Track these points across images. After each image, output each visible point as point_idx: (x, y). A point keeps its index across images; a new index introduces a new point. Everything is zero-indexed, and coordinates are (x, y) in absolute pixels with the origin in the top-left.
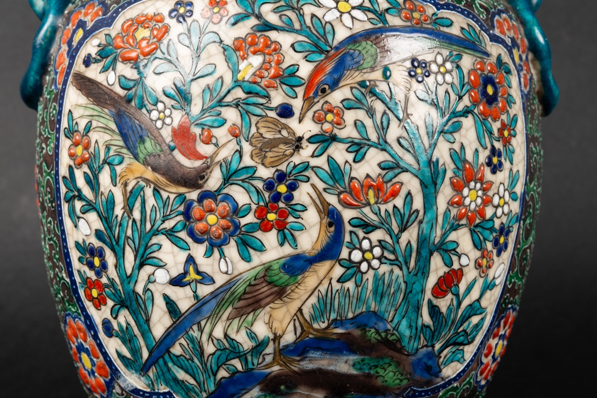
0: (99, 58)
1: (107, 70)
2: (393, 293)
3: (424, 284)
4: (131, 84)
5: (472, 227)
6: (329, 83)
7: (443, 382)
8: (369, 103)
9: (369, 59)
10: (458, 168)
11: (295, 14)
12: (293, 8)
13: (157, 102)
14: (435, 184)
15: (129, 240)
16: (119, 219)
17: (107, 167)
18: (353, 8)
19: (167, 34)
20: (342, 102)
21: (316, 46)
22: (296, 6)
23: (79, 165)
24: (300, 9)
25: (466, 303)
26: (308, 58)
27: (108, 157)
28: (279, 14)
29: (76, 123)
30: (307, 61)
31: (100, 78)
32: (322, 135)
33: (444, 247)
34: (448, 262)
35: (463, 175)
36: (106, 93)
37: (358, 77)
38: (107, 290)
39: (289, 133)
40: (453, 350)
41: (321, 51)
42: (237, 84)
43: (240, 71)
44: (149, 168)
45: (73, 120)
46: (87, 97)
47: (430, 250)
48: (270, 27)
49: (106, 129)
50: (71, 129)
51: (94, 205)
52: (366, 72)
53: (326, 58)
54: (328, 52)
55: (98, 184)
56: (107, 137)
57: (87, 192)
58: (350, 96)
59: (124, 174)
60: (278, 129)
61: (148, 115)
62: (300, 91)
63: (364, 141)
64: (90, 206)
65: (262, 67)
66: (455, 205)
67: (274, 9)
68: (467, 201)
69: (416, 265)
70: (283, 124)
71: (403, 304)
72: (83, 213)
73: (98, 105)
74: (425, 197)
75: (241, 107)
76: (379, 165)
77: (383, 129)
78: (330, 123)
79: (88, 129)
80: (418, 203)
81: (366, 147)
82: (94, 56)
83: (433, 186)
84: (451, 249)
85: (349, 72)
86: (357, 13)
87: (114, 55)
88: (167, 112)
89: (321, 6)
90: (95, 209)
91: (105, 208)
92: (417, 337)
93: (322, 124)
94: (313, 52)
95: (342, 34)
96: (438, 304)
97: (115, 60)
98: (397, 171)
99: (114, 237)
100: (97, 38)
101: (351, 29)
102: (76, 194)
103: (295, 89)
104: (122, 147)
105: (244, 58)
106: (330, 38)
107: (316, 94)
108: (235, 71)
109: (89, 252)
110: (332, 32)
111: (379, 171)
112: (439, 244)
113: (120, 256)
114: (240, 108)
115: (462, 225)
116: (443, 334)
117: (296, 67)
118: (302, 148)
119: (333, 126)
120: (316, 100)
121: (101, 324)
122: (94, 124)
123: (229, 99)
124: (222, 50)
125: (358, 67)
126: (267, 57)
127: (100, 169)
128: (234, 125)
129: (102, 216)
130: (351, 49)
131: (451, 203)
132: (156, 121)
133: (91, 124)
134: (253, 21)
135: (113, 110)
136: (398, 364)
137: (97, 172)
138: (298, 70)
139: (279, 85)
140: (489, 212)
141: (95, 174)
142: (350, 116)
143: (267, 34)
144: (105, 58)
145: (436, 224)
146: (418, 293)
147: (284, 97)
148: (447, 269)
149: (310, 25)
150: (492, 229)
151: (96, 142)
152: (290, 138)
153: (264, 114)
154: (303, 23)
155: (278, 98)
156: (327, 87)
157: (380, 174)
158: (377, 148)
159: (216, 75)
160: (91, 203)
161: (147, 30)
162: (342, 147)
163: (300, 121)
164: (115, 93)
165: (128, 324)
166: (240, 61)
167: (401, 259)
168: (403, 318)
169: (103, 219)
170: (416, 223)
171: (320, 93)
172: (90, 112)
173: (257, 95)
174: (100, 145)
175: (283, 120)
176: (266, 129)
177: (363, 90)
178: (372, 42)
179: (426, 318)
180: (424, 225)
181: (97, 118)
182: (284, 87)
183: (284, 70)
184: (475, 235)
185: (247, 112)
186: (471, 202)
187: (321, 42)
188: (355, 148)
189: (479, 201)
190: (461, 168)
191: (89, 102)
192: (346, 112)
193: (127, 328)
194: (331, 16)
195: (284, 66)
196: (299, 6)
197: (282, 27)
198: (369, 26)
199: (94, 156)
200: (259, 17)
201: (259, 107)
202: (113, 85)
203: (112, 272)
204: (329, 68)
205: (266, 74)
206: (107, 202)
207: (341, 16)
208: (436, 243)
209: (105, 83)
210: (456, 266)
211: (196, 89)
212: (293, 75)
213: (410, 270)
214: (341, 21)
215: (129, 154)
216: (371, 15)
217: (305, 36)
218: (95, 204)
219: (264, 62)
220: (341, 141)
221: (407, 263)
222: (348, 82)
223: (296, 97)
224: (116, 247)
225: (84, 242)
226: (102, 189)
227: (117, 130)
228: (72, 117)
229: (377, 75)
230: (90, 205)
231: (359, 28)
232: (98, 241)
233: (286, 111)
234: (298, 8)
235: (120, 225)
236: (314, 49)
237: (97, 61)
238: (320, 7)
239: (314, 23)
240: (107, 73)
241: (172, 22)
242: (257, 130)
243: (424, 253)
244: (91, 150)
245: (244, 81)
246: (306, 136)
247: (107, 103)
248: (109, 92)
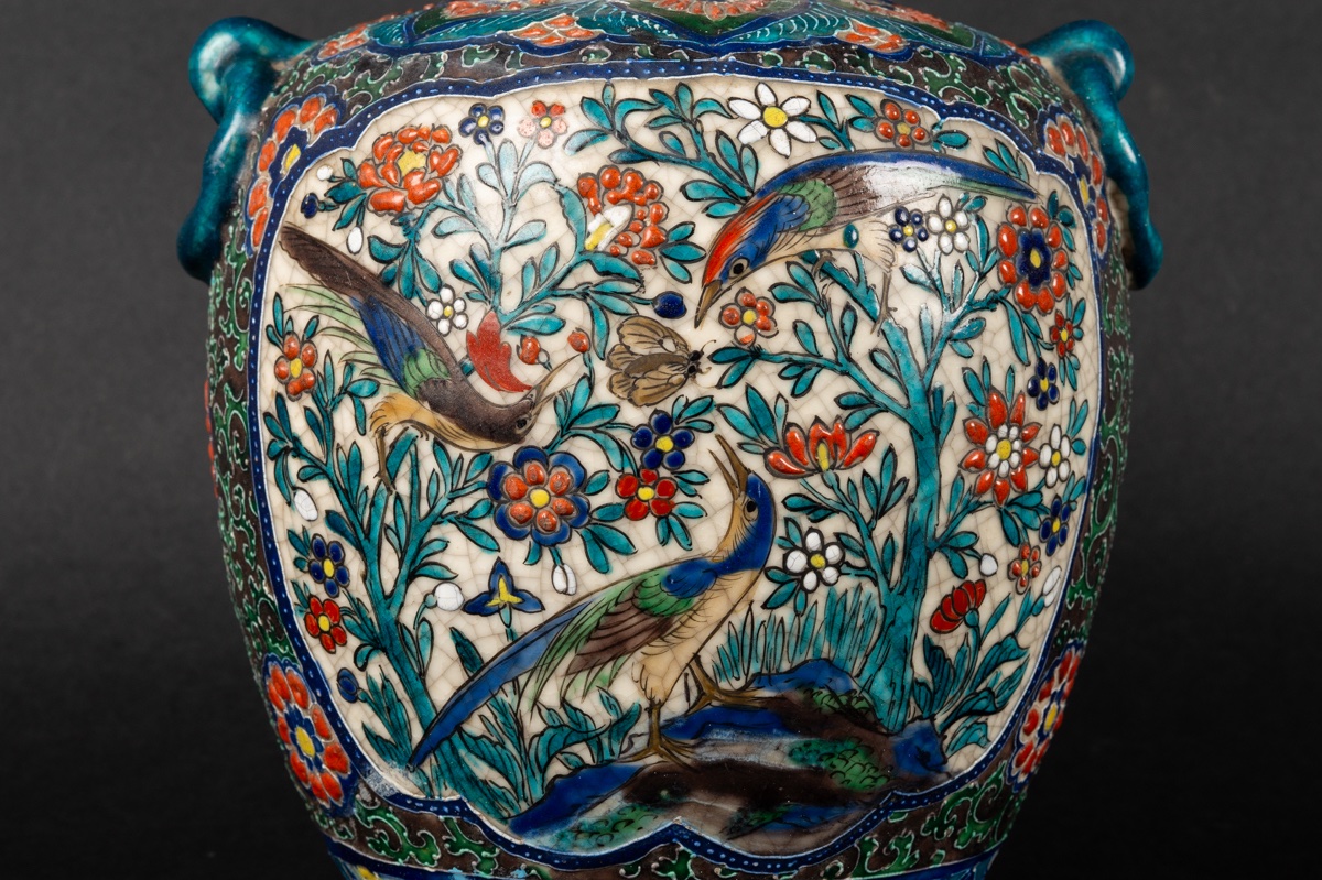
0: (330, 201)
1: (346, 226)
2: (862, 626)
3: (917, 609)
4: (394, 252)
5: (1002, 506)
6: (748, 256)
7: (950, 781)
8: (820, 290)
9: (820, 211)
10: (977, 402)
11: (687, 131)
12: (683, 121)
13: (440, 286)
14: (937, 431)
15: (390, 532)
16: (371, 493)
17: (347, 401)
18: (791, 119)
19: (456, 164)
20: (771, 289)
21: (725, 188)
22: (689, 117)
23: (296, 395)
24: (696, 122)
25: (991, 639)
26: (710, 211)
27: (351, 383)
28: (658, 132)
29: (290, 318)
30: (709, 215)
31: (335, 239)
32: (736, 348)
33: (953, 543)
34: (958, 569)
35: (986, 414)
36: (345, 267)
37: (800, 244)
38: (347, 618)
39: (676, 345)
40: (968, 724)
41: (734, 199)
42: (585, 256)
43: (589, 234)
44: (426, 404)
45: (283, 313)
46: (310, 273)
47: (927, 548)
48: (643, 154)
49: (346, 331)
50: (280, 328)
51: (324, 467)
52: (815, 235)
53: (742, 211)
54: (746, 199)
55: (333, 431)
56: (348, 347)
57: (310, 442)
58: (785, 278)
59: (380, 414)
60: (658, 338)
61: (423, 309)
62: (697, 270)
63: (811, 359)
64: (316, 469)
65: (628, 226)
66: (972, 469)
67: (650, 122)
68: (994, 460)
69: (902, 575)
70: (666, 328)
71: (878, 644)
72: (304, 481)
73: (330, 288)
74: (919, 455)
75: (592, 298)
76: (837, 400)
77: (844, 335)
78: (750, 326)
79: (313, 329)
80: (906, 467)
81: (815, 369)
82: (321, 197)
83: (933, 436)
84: (964, 546)
85: (783, 235)
86: (798, 129)
87: (359, 199)
88: (459, 305)
89: (734, 116)
90: (325, 474)
91: (345, 473)
92: (904, 704)
93: (737, 329)
94: (720, 200)
95: (771, 167)
96: (941, 644)
97: (361, 208)
98: (868, 411)
99: (362, 525)
100: (328, 165)
101: (787, 157)
102: (291, 445)
103: (688, 266)
104: (375, 366)
105: (596, 211)
106: (749, 174)
107: (725, 276)
108: (581, 234)
109: (313, 551)
110: (753, 163)
111: (836, 410)
112: (943, 538)
113: (372, 560)
114: (589, 300)
115: (985, 503)
116: (950, 696)
117: (689, 226)
118: (701, 372)
119: (756, 332)
120: (725, 286)
121: (336, 678)
122: (324, 321)
123: (569, 283)
124: (557, 196)
125: (800, 227)
126: (638, 208)
127: (336, 402)
128: (579, 330)
129: (338, 488)
130: (787, 194)
131: (965, 465)
132: (438, 321)
133: (318, 322)
134: (612, 144)
135: (359, 298)
136: (870, 751)
137: (329, 409)
138: (692, 232)
139: (659, 260)
140: (1033, 477)
141: (326, 411)
142: (785, 314)
143: (637, 167)
144: (342, 203)
145: (939, 503)
146: (905, 625)
147: (668, 281)
148: (957, 582)
149: (715, 152)
150: (1038, 508)
151: (328, 354)
152: (679, 353)
153: (633, 311)
154: (701, 147)
155: (657, 283)
156: (744, 263)
157: (838, 417)
158: (833, 370)
159: (547, 241)
160: (318, 463)
161: (420, 155)
162: (772, 369)
163: (697, 324)
164: (363, 268)
165: (386, 680)
166: (590, 215)
167: (875, 566)
168: (879, 669)
169: (341, 493)
170: (902, 503)
171: (732, 274)
172: (316, 300)
173: (620, 276)
174: (336, 361)
175: (667, 323)
176: (636, 339)
177: (809, 267)
178: (824, 180)
179: (920, 668)
180: (916, 505)
181: (329, 311)
182: (669, 263)
183: (668, 233)
184: (1008, 519)
185: (603, 308)
186: (1001, 461)
187: (734, 182)
188: (794, 371)
189: (1015, 459)
190: (982, 401)
191: (313, 282)
192: (779, 307)
193: (384, 687)
194: (752, 135)
195: (668, 225)
196: (695, 116)
197: (664, 155)
198: (819, 151)
199: (324, 380)
200: (623, 136)
201: (623, 299)
202: (358, 252)
203: (357, 587)
204: (749, 228)
205: (636, 239)
206: (348, 463)
207: (769, 134)
208: (938, 536)
209: (343, 249)
210: (973, 576)
211: (510, 265)
212: (683, 241)
213: (892, 585)
214: (770, 144)
215: (389, 377)
216: (822, 132)
217: (705, 171)
218: (326, 465)
219: (632, 218)
220: (770, 358)
221: (886, 573)
222: (783, 253)
223: (690, 281)
224: (364, 543)
225: (304, 530)
226: (339, 439)
227: (366, 335)
228: (282, 306)
229: (835, 239)
230: (316, 466)
231: (801, 155)
232: (330, 532)
233: (671, 306)
234: (692, 119)
235: (373, 504)
236: (722, 194)
237: (327, 208)
238: (732, 118)
239: (721, 148)
240: (347, 230)
241: (466, 143)
242: (620, 340)
243: (917, 554)
244: (319, 367)
245: (596, 252)
246: (708, 351)
247: (347, 286)
248: (350, 265)
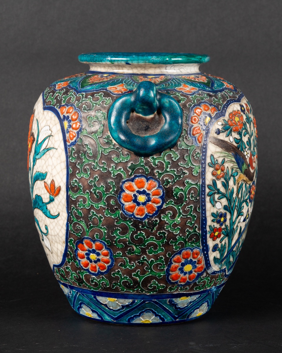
0: (223, 130)
1: (229, 136)
13: (245, 148)
15: (236, 207)
16: (234, 199)
17: (232, 178)
19: (243, 119)
23: (218, 179)
27: (233, 173)
29: (217, 160)
31: (226, 139)
38: (223, 231)
45: (214, 159)
46: (222, 148)
49: (231, 161)
50: (213, 163)
51: (225, 195)
55: (228, 186)
56: (232, 165)
57: (222, 190)
59: (238, 179)
64: (223, 196)
72: (219, 200)
73: (227, 151)
79: (223, 162)
82: (221, 129)
87: (231, 128)
88: (248, 151)
90: (225, 197)
91: (230, 195)
97: (231, 131)
99: (231, 207)
100: (220, 121)
102: (216, 191)
104: (237, 168)
113: (232, 214)
121: (212, 248)
122: (226, 160)
127: (230, 178)
129: (228, 199)
133: (225, 160)
135: (233, 153)
137: (228, 180)
141: (227, 181)
144: (227, 130)
151: (228, 167)
160: (224, 194)
161: (237, 117)
164: (234, 145)
165: (225, 243)
169: (229, 200)
172: (224, 155)
174: (229, 169)
181: (227, 157)
191: (223, 150)
193: (224, 245)
199: (227, 174)
202: (232, 142)
203: (228, 223)
206: (231, 193)
209: (229, 141)
211: (252, 141)
215: (240, 171)
218: (226, 194)
224: (231, 211)
225: (217, 212)
226: (230, 187)
227: (235, 161)
228: (214, 157)
230: (224, 195)
232: (224, 210)
235: (234, 201)
237: (223, 132)
240: (229, 137)
241: (242, 114)
244: (225, 171)
247: (231, 150)
248: (231, 145)
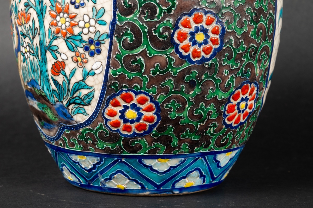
2: (37, 71)
3: (46, 67)
5: (65, 38)
7: (77, 124)
10: (53, 6)
14: (42, 14)
25: (73, 81)
33: (51, 48)
34: (55, 56)
35: (55, 9)
40: (76, 107)
47: (45, 49)
66: (53, 26)
68: (60, 24)
69: (41, 57)
71: (41, 76)
74: (39, 20)
76: (24, 4)
80: (37, 25)
83: (41, 15)
84: (54, 50)
92: (52, 96)
96: (57, 79)
98: (29, 7)
111: (24, 7)
112: (49, 46)
115: (59, 37)
116: (65, 96)
131: (52, 24)
136: (51, 109)
140: (77, 31)
145: (46, 36)
146: (45, 72)
148: (55, 61)
150: (81, 41)
157: (24, 9)
167: (35, 53)
168: (44, 84)
170: (37, 35)
179: (53, 87)
180: (41, 36)
184: (68, 43)
186: (62, 24)
189: (68, 24)
190: (54, 5)
208: (47, 45)
210: (60, 59)
213: (40, 59)
221: (38, 55)
243: (43, 51)
